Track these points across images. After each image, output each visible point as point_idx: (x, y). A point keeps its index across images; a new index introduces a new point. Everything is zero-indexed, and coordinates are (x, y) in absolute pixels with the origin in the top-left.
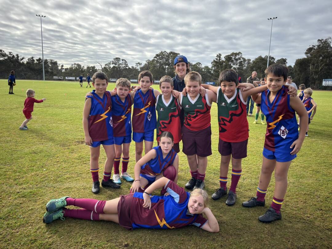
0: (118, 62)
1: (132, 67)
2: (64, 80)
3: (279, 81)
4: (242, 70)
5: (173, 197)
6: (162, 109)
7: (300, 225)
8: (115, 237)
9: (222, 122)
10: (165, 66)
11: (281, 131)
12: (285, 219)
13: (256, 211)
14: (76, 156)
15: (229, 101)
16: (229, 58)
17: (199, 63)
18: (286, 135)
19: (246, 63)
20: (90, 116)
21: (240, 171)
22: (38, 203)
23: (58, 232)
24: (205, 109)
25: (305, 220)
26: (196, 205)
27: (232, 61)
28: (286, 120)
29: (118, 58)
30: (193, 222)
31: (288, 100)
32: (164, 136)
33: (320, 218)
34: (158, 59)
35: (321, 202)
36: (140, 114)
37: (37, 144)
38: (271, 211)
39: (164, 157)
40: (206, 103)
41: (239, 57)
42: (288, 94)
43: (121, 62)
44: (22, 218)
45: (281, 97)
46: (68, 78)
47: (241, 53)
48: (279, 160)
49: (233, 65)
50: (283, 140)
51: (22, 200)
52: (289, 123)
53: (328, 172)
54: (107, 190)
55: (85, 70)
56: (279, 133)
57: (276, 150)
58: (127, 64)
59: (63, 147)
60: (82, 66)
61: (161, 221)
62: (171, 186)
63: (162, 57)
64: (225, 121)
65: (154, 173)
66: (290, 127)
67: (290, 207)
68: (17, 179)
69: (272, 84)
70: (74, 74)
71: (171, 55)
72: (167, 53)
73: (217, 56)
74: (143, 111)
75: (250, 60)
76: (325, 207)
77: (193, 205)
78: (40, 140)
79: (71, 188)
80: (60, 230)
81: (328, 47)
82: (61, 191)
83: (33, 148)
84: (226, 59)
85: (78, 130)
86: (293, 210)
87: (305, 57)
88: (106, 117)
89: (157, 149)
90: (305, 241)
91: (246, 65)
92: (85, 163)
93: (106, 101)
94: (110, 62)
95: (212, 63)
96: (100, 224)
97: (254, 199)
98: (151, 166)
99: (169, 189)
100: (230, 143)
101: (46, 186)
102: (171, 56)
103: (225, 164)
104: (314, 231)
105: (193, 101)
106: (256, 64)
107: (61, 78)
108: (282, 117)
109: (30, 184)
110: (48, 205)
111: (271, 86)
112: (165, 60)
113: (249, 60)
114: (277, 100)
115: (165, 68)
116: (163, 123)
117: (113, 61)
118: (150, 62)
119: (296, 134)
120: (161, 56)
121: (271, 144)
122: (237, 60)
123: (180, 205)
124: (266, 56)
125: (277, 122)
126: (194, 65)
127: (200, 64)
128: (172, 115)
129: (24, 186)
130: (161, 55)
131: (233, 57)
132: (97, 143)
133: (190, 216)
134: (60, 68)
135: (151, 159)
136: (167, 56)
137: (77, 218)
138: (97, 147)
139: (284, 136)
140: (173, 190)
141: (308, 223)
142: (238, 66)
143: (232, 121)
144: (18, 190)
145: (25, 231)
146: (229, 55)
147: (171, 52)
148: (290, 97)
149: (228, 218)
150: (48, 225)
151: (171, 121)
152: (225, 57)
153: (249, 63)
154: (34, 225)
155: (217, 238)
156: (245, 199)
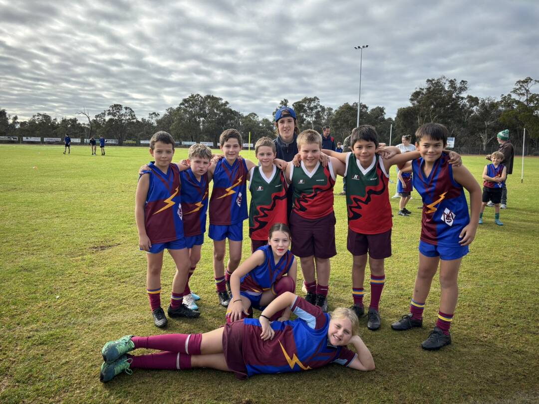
0: (119, 112)
1: (142, 119)
2: (20, 142)
3: (437, 146)
4: (320, 124)
5: (305, 321)
6: (260, 187)
7: (478, 349)
8: (226, 392)
9: (354, 204)
10: (199, 118)
11: (445, 216)
12: (456, 342)
13: (413, 334)
14: (102, 270)
15: (365, 172)
16: (299, 106)
17: (253, 113)
18: (452, 221)
19: (325, 114)
20: (147, 202)
21: (383, 277)
22: (73, 352)
23: (130, 393)
24: (328, 185)
25: (482, 341)
26: (340, 332)
27: (305, 111)
28: (451, 200)
29: (117, 105)
30: (336, 358)
31: (450, 172)
32: (278, 229)
33: (500, 337)
34: (186, 107)
35: (495, 315)
36: (225, 195)
37: (22, 255)
38: (437, 332)
39: (276, 262)
40: (330, 176)
41: (315, 104)
42: (450, 163)
43: (123, 111)
44: (56, 378)
45: (440, 169)
46: (27, 138)
47: (318, 99)
48: (443, 257)
49: (306, 117)
50: (448, 227)
51: (42, 349)
52: (455, 203)
53: (487, 272)
54: (181, 322)
55: (58, 124)
56: (442, 218)
57: (438, 243)
58: (134, 115)
59: (72, 257)
60: (53, 118)
61: (292, 358)
62: (301, 304)
63: (193, 103)
64: (359, 203)
65: (260, 288)
66: (457, 209)
67: (456, 325)
68: (16, 315)
69: (429, 151)
70: (38, 132)
71: (209, 100)
72: (202, 97)
73: (281, 104)
74: (230, 191)
75: (332, 109)
76: (501, 321)
77: (336, 332)
78: (26, 249)
79: (119, 324)
80: (131, 390)
81: (441, 91)
82: (104, 330)
83: (19, 262)
84: (296, 108)
85: (86, 228)
86: (462, 329)
87: (411, 105)
88: (173, 203)
89: (266, 250)
90: (492, 370)
91: (326, 117)
92: (123, 282)
93: (171, 179)
94: (103, 112)
95: (273, 114)
96: (192, 375)
97: (408, 317)
98: (257, 277)
99: (298, 309)
100: (365, 236)
101: (74, 324)
102: (209, 103)
103: (358, 268)
104: (500, 355)
105: (310, 174)
106: (341, 115)
107: (14, 138)
108: (444, 195)
109: (43, 322)
110: (106, 351)
111: (427, 154)
112: (198, 108)
113: (330, 109)
114: (434, 173)
115: (199, 122)
116: (262, 209)
117: (109, 110)
118: (174, 111)
119: (466, 219)
120: (191, 103)
121: (432, 234)
122: (312, 109)
123: (318, 332)
124: (355, 103)
125: (438, 203)
126: (247, 117)
127: (255, 115)
128: (276, 196)
129: (34, 326)
130: (191, 101)
131: (306, 105)
132: (159, 246)
133: (332, 348)
134: (11, 121)
135: (256, 265)
136: (201, 102)
137: (152, 369)
138: (160, 253)
139: (450, 222)
140: (304, 310)
141: (488, 346)
142: (314, 119)
143: (370, 201)
144: (26, 334)
145: (73, 399)
146: (300, 102)
147: (207, 96)
148: (453, 167)
149: (380, 348)
150: (107, 384)
151: (275, 206)
152: (293, 105)
153: (330, 114)
154: (83, 387)
155: (375, 377)
156: (392, 320)
